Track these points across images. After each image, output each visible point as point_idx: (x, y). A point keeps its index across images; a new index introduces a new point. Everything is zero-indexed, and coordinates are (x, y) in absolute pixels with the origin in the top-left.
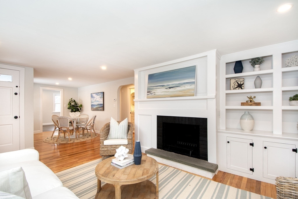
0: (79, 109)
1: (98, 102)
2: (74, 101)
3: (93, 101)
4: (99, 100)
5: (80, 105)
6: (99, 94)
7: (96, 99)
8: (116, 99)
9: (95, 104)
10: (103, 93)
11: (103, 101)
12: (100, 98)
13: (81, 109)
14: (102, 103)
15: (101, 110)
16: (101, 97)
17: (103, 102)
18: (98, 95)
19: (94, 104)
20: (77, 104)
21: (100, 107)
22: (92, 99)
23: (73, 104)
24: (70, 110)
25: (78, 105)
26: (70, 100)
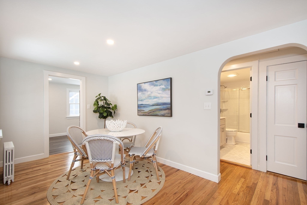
0: (111, 113)
1: (155, 100)
2: (105, 99)
3: (144, 98)
4: (159, 95)
5: (115, 105)
6: (158, 83)
7: (149, 93)
9: (147, 103)
10: (171, 79)
11: (170, 96)
12: (161, 92)
13: (115, 112)
14: (169, 101)
15: (163, 116)
16: (164, 89)
19: (144, 103)
20: (109, 104)
21: (161, 110)
22: (140, 94)
23: (101, 103)
24: (98, 114)
25: (110, 106)
26: (97, 96)
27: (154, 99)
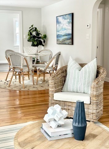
0: (42, 42)
2: (36, 29)
3: (59, 29)
4: (67, 27)
5: (44, 35)
6: (66, 17)
7: (62, 25)
8: (90, 25)
9: (61, 34)
11: (71, 28)
12: (67, 24)
13: (44, 42)
14: (71, 32)
15: (68, 44)
16: (69, 22)
17: (71, 30)
18: (65, 19)
19: (59, 34)
21: (67, 39)
22: (58, 25)
23: (34, 33)
24: (31, 43)
25: (40, 36)
26: (30, 27)
27: (64, 30)
